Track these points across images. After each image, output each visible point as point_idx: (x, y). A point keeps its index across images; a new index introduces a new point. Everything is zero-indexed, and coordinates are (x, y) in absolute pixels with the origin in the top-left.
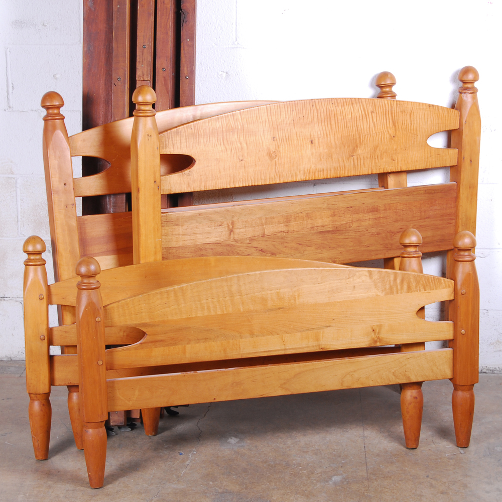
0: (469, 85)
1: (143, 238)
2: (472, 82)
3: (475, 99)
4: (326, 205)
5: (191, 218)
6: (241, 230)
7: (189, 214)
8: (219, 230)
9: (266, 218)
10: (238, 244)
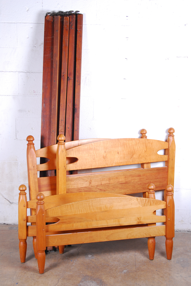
0: (171, 134)
2: (172, 133)
3: (173, 139)
4: (123, 174)
6: (94, 183)
8: (86, 183)
9: (102, 179)
10: (92, 188)
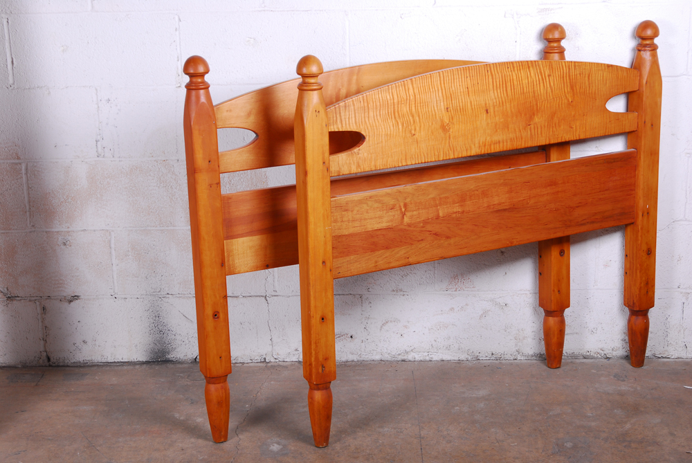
0: (648, 42)
1: (311, 227)
2: (652, 38)
3: (654, 56)
4: (502, 181)
5: (360, 202)
6: (415, 213)
7: (359, 198)
8: (390, 214)
9: (441, 198)
10: (411, 229)
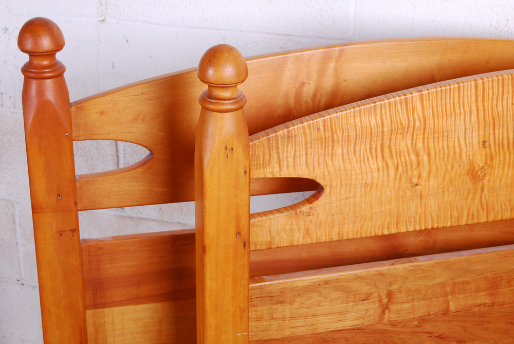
7: (305, 284)
8: (361, 307)
10: (396, 329)
